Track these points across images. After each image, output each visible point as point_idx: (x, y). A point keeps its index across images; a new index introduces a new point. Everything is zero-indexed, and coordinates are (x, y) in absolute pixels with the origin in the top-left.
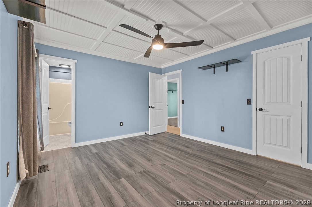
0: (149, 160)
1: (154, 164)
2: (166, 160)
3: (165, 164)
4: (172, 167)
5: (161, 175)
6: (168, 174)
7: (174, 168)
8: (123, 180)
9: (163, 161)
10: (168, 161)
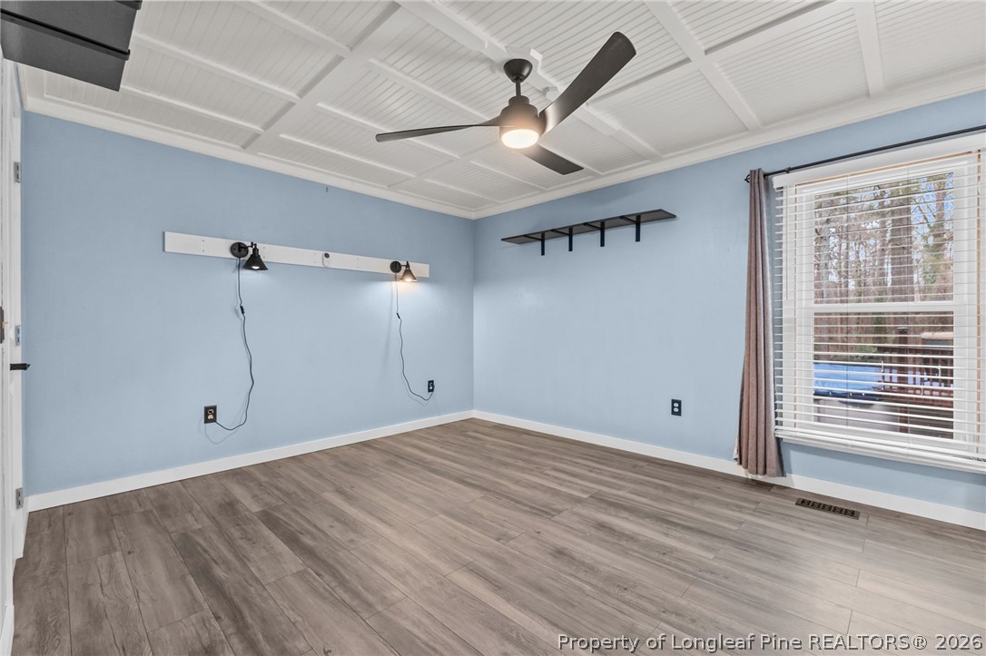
0: (560, 553)
1: (534, 538)
2: (498, 560)
3: (497, 543)
4: (475, 533)
5: (504, 510)
6: (485, 513)
7: (470, 530)
8: (585, 496)
9: (508, 552)
10: (489, 556)
